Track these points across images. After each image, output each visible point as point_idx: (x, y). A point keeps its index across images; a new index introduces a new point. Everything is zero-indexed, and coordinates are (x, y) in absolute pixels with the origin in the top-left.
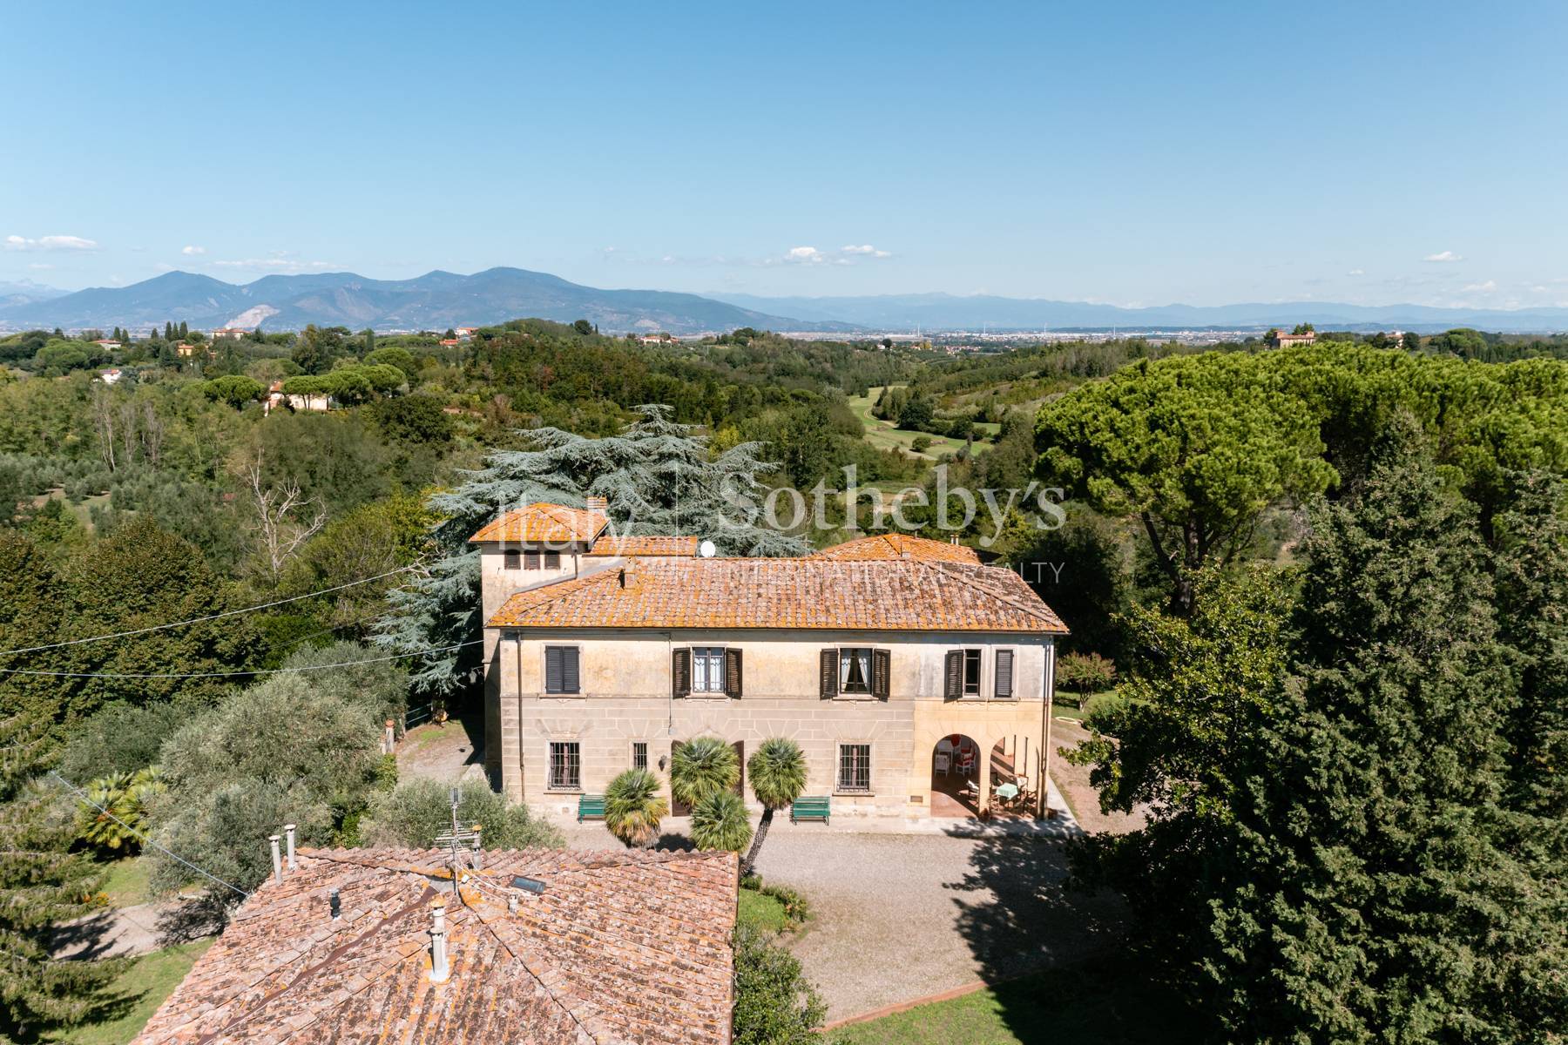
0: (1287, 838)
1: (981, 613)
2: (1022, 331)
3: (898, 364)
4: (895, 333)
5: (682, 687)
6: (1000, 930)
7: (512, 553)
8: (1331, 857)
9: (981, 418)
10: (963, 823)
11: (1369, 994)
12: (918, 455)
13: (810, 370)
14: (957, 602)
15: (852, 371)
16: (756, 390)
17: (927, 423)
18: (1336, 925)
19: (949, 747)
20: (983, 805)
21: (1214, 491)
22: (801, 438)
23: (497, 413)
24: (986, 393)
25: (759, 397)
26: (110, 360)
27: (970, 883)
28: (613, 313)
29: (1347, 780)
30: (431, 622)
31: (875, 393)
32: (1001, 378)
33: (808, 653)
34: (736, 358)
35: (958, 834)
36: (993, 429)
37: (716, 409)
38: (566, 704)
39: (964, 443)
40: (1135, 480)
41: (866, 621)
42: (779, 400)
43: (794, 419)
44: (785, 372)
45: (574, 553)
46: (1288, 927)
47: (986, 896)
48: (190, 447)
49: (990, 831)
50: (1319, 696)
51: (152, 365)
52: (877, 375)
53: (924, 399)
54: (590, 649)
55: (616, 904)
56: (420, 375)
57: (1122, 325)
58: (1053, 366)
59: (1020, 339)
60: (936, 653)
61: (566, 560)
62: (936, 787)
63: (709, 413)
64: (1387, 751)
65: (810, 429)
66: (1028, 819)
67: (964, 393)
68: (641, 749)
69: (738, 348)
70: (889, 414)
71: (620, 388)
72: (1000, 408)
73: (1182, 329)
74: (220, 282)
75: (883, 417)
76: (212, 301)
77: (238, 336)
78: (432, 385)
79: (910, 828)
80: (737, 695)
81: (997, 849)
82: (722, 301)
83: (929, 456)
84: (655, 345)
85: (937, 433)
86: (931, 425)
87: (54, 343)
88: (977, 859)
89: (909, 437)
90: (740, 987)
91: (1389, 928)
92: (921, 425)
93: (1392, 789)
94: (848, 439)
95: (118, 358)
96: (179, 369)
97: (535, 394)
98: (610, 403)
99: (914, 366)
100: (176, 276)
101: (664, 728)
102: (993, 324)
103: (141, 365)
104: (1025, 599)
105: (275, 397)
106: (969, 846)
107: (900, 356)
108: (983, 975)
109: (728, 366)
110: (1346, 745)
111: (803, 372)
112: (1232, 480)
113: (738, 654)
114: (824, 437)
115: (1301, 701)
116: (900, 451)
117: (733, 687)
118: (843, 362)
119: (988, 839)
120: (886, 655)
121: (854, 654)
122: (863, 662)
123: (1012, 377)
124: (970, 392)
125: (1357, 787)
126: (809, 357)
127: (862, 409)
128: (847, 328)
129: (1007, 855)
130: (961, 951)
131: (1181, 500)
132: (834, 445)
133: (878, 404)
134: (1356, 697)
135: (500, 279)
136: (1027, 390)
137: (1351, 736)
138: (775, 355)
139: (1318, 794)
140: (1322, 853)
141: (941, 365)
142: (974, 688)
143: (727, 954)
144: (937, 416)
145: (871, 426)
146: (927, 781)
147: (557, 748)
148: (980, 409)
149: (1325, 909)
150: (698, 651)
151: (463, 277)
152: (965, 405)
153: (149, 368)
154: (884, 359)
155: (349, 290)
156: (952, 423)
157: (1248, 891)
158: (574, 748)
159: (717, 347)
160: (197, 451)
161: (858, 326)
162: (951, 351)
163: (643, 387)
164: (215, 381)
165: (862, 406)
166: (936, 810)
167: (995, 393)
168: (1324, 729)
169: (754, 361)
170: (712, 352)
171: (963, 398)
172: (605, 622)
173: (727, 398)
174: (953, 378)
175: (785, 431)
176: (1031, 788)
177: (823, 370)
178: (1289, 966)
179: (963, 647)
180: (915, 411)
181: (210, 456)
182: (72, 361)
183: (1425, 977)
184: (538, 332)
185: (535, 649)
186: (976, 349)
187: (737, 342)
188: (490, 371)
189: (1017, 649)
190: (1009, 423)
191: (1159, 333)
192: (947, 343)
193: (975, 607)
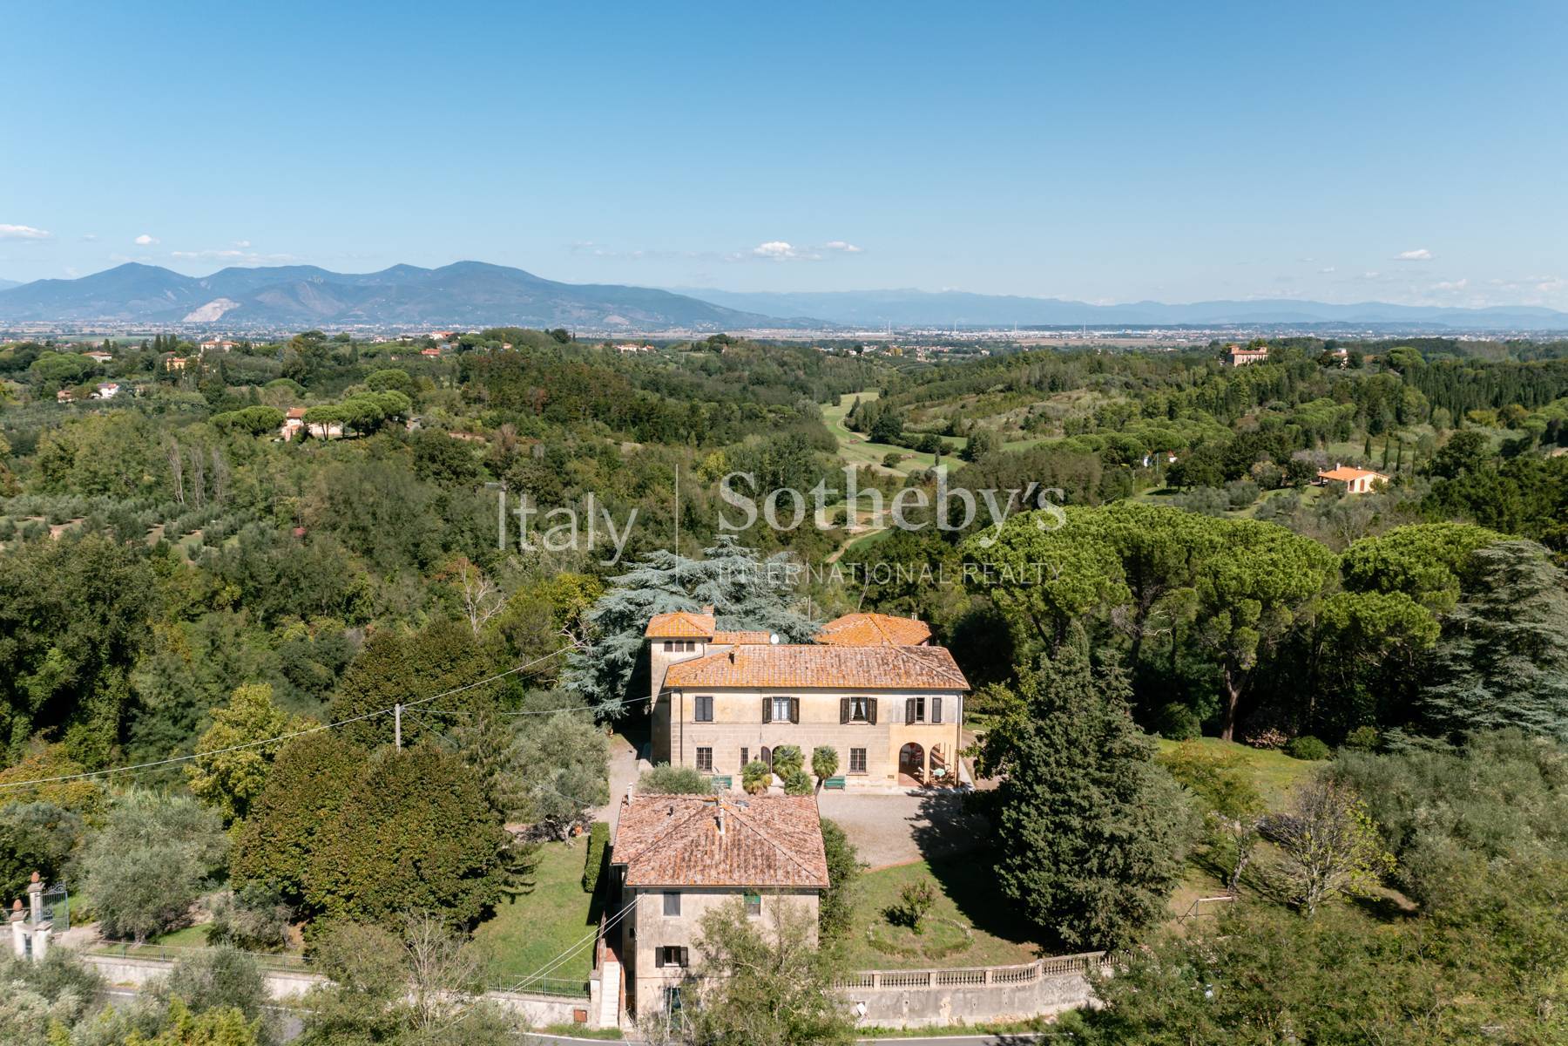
0: (1026, 783)
1: (925, 678)
2: (993, 328)
3: (869, 370)
4: (867, 331)
5: (767, 718)
6: (933, 838)
7: (668, 643)
8: (1038, 789)
9: (949, 432)
10: (916, 789)
11: (1050, 836)
12: (889, 470)
13: (784, 377)
14: (912, 672)
15: (825, 379)
16: (735, 407)
17: (898, 436)
18: (1041, 814)
19: (909, 749)
20: (926, 779)
21: (1060, 602)
22: (782, 462)
23: (504, 442)
24: (954, 407)
25: (738, 414)
26: (102, 372)
27: (918, 817)
28: (581, 309)
29: (1044, 761)
30: (597, 674)
31: (848, 400)
32: (969, 390)
33: (834, 700)
34: (712, 366)
35: (913, 795)
36: (960, 443)
37: (699, 429)
38: (706, 727)
39: (932, 457)
40: (1017, 592)
41: (864, 684)
42: (757, 417)
43: (775, 444)
44: (759, 381)
45: (703, 642)
46: (1025, 814)
47: (926, 823)
48: (252, 486)
49: (930, 793)
50: (1039, 731)
51: (146, 378)
52: (849, 382)
53: (895, 412)
54: (718, 698)
55: (776, 812)
56: (420, 396)
57: (1091, 323)
58: (1018, 381)
59: (991, 338)
60: (901, 700)
61: (698, 646)
62: (901, 771)
63: (693, 433)
64: (1057, 751)
65: (790, 453)
66: (950, 787)
67: (933, 406)
68: (745, 751)
69: (713, 355)
70: (861, 427)
71: (609, 410)
72: (967, 423)
73: (1151, 327)
74: (178, 275)
75: (855, 429)
76: (169, 293)
77: (227, 348)
78: (435, 409)
79: (887, 792)
80: (796, 722)
81: (933, 802)
82: (690, 295)
83: (899, 473)
84: (632, 354)
85: (907, 447)
86: (901, 439)
87: (47, 356)
88: (923, 806)
89: (882, 451)
90: (826, 841)
91: (1056, 813)
92: (892, 438)
93: (1058, 764)
94: (824, 455)
95: (110, 370)
96: (175, 382)
97: (532, 417)
98: (600, 424)
99: (885, 372)
100: (132, 268)
101: (757, 739)
102: (963, 321)
103: (136, 378)
104: (950, 668)
105: (293, 425)
106: (919, 800)
107: (871, 362)
108: (923, 855)
109: (704, 374)
110: (1044, 748)
111: (777, 381)
112: (1069, 596)
113: (797, 700)
114: (802, 461)
115: (1033, 732)
116: (873, 468)
117: (794, 718)
118: (815, 369)
119: (929, 797)
120: (875, 701)
121: (858, 700)
122: (863, 705)
123: (980, 391)
124: (939, 405)
125: (1047, 764)
126: (782, 364)
127: (834, 419)
128: (818, 326)
129: (938, 805)
130: (914, 847)
131: (1042, 606)
132: (812, 468)
133: (850, 415)
134: (1048, 731)
135: (468, 274)
136: (993, 404)
137: (1046, 745)
138: (748, 363)
139: (1035, 766)
140: (1035, 787)
141: (910, 372)
142: (921, 719)
143: (819, 830)
144: (907, 429)
145: (843, 438)
146: (897, 767)
147: (700, 750)
148: (948, 423)
149: (1037, 808)
150: (776, 699)
151: (429, 270)
152: (935, 417)
153: (144, 382)
154: (855, 365)
155: (312, 284)
156: (921, 436)
157: (1015, 803)
158: (709, 750)
159: (693, 354)
160: (257, 489)
161: (829, 323)
162: (922, 355)
163: (631, 408)
164: (243, 411)
165: (834, 416)
166: (901, 782)
167: (963, 407)
168: (1037, 742)
169: (729, 369)
170: (688, 360)
171: (932, 411)
172: (727, 684)
173: (708, 415)
174: (922, 390)
175: (767, 456)
176: (952, 771)
177: (797, 378)
178: (1024, 827)
179: (916, 696)
180: (887, 426)
181: (268, 494)
182: (66, 374)
183: (1067, 829)
184: (517, 341)
185: (689, 698)
186: (946, 350)
187: (712, 349)
188: (485, 393)
189: (943, 697)
190: (975, 440)
191: (1129, 332)
192: (917, 343)
193: (922, 674)
